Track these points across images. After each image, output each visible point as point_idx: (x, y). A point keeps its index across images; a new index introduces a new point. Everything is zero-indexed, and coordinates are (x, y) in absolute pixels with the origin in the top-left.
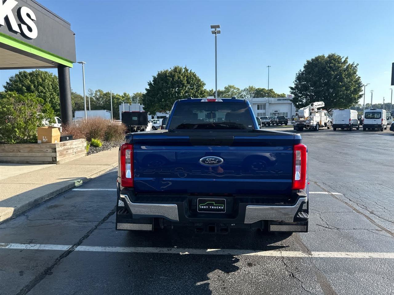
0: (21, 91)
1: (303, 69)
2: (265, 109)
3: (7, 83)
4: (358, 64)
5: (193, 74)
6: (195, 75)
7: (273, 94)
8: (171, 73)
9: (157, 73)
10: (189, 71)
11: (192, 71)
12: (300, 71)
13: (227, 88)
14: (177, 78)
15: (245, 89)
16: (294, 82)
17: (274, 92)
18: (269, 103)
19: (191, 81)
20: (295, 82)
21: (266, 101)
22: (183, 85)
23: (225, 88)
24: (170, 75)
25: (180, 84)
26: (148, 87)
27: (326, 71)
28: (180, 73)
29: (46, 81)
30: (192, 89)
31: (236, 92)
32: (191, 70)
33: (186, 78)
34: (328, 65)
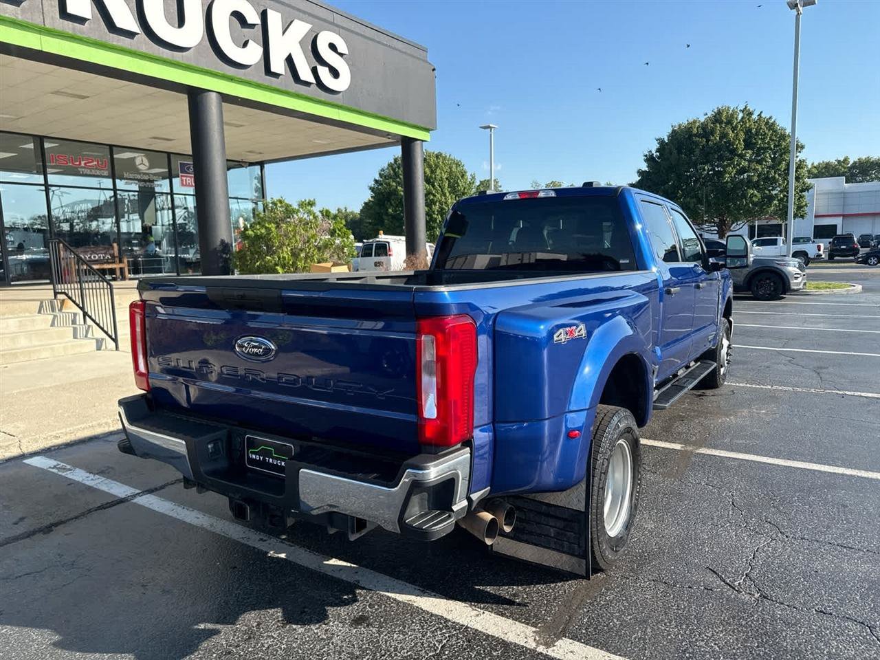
0: (395, 194)
3: (376, 181)
5: (767, 123)
6: (774, 124)
8: (704, 126)
9: (670, 131)
10: (755, 117)
11: (763, 115)
14: (718, 138)
19: (760, 142)
22: (733, 152)
24: (701, 131)
25: (726, 151)
26: (644, 167)
28: (729, 122)
29: (438, 171)
30: (759, 162)
32: (761, 112)
33: (742, 136)
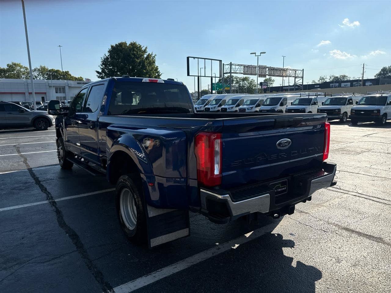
1: (107, 54)
2: (64, 92)
4: (156, 55)
7: (69, 77)
12: (105, 55)
13: (11, 65)
15: (35, 69)
16: (99, 66)
17: (71, 75)
18: (69, 87)
20: (101, 67)
21: (65, 84)
23: (8, 65)
27: (131, 57)
31: (24, 71)
34: (132, 52)
